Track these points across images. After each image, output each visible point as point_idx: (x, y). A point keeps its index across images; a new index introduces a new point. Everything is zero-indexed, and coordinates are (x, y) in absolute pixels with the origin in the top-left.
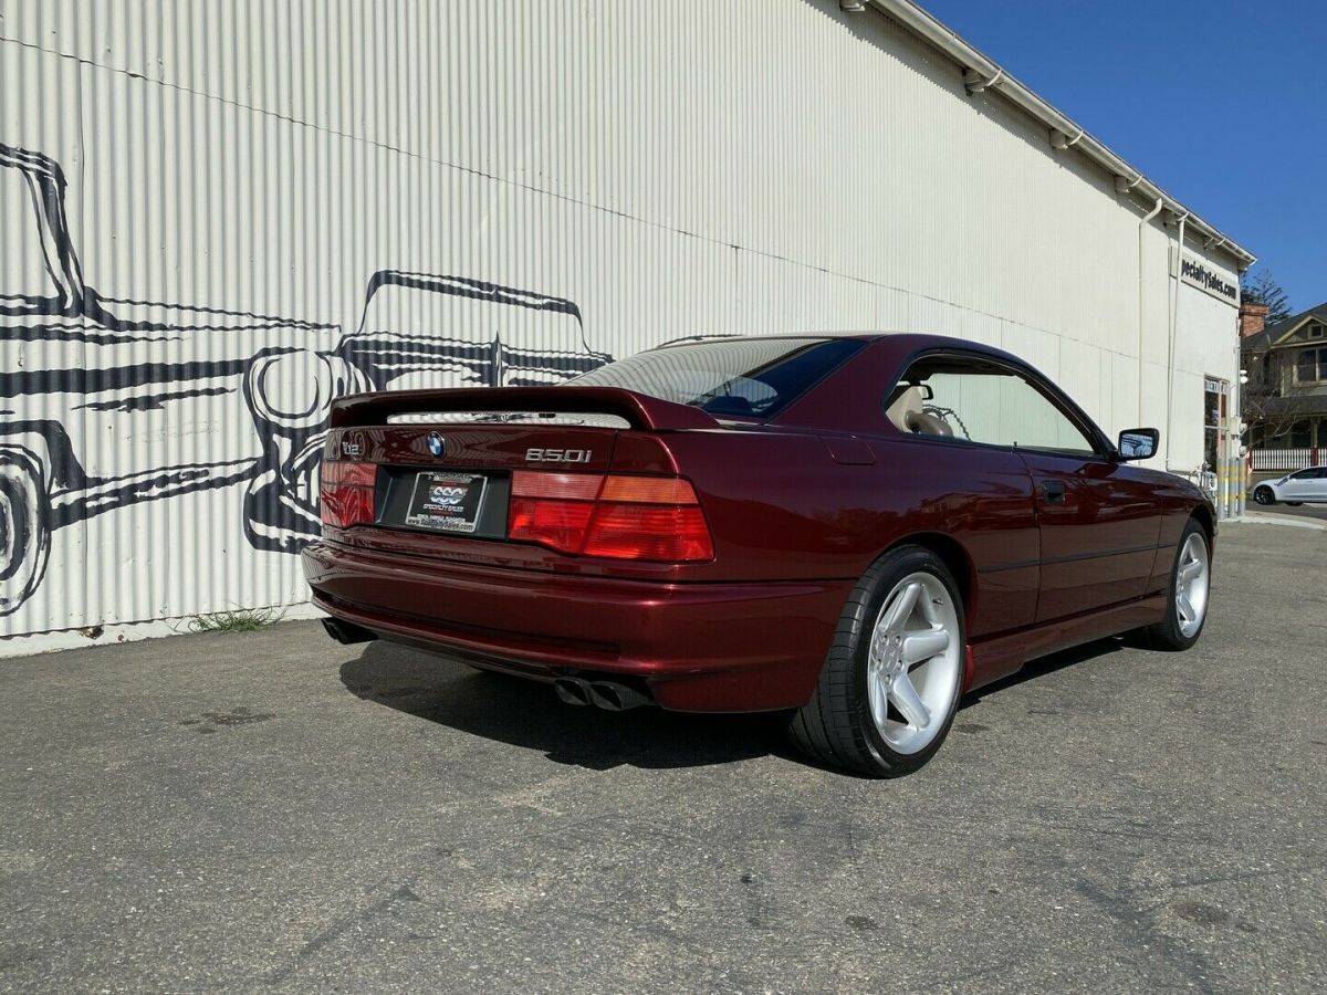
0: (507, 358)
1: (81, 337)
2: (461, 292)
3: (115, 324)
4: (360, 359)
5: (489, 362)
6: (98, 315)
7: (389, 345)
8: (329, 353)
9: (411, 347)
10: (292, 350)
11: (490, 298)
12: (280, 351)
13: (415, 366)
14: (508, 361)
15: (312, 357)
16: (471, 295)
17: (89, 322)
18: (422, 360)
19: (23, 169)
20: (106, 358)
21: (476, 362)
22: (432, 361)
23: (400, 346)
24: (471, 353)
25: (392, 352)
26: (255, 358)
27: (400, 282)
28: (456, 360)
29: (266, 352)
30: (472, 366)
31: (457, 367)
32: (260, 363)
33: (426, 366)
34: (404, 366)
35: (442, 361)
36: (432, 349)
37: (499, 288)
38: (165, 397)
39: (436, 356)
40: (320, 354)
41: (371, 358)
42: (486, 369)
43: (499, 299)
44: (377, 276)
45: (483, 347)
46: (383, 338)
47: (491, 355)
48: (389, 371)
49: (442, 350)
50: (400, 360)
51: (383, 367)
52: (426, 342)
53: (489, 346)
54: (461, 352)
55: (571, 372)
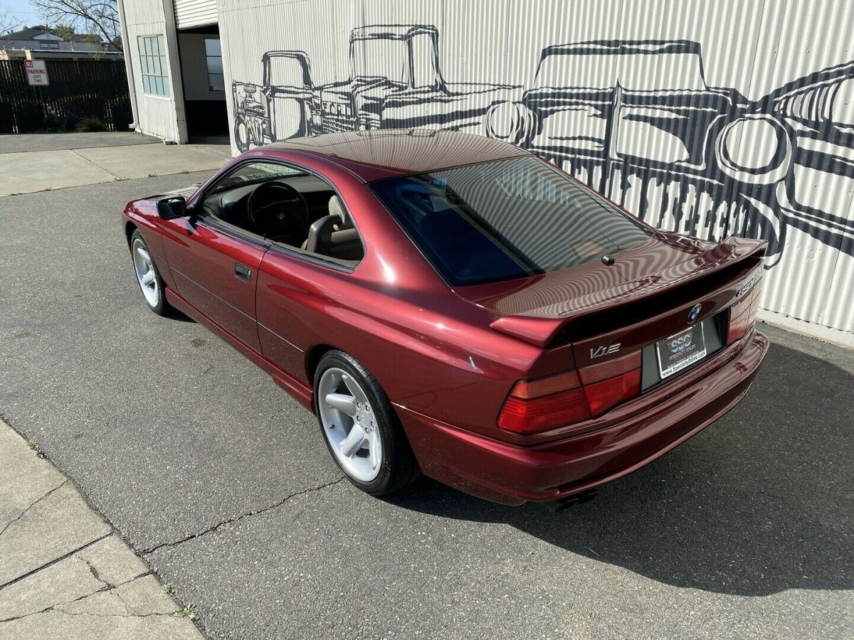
0: (625, 99)
1: (441, 101)
2: (595, 52)
3: (450, 94)
4: (533, 104)
5: (611, 103)
6: (445, 91)
7: (547, 95)
8: (519, 102)
9: (559, 95)
10: (504, 102)
11: (616, 52)
12: (499, 102)
13: (561, 108)
14: (625, 101)
15: (511, 104)
16: (601, 52)
17: (443, 94)
18: (565, 104)
19: (429, 33)
20: (448, 109)
21: (600, 103)
22: (571, 104)
23: (553, 95)
24: (597, 96)
25: (549, 99)
26: (489, 107)
27: (556, 52)
28: (587, 102)
29: (494, 103)
30: (596, 107)
31: (587, 107)
32: (491, 109)
33: (567, 107)
34: (556, 108)
35: (577, 104)
36: (571, 96)
37: (624, 42)
38: (461, 126)
39: (574, 100)
40: (514, 103)
41: (538, 103)
42: (606, 109)
43: (623, 52)
44: (544, 51)
45: (607, 91)
46: (544, 91)
47: (612, 96)
48: (546, 111)
49: (578, 96)
50: (553, 104)
51: (543, 109)
52: (569, 91)
53: (610, 90)
54: (590, 97)
55: (683, 108)
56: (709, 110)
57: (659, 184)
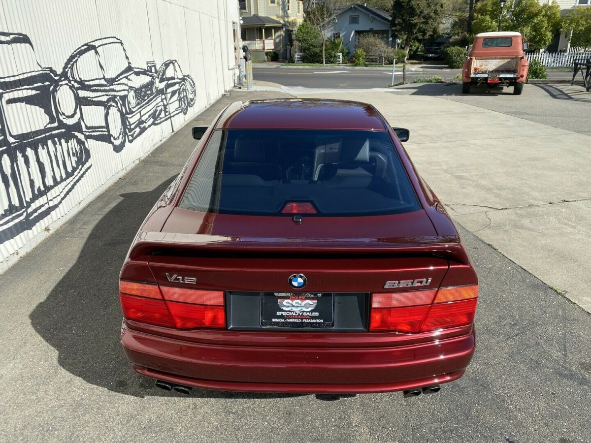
14: (2, 88)
55: (36, 85)
56: (47, 83)
57: (43, 148)
